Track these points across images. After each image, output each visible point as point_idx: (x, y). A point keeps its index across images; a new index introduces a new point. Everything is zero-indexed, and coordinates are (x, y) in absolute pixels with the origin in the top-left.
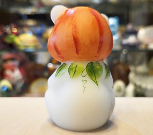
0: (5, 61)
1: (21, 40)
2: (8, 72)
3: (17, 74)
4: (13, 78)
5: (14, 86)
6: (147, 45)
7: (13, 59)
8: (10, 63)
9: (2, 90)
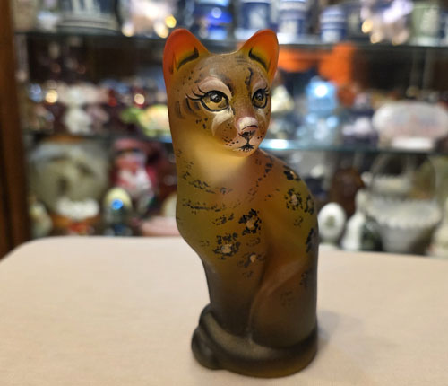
0: (121, 152)
1: (150, 119)
2: (125, 175)
3: (142, 180)
4: (134, 187)
5: (135, 202)
7: (134, 150)
8: (130, 158)
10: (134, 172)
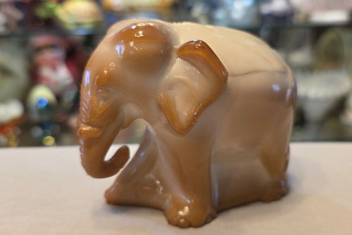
0: (39, 50)
1: (68, 12)
2: (46, 72)
3: (62, 74)
5: (59, 97)
6: (308, 16)
7: (52, 46)
8: (49, 55)
9: (39, 107)
10: (54, 68)
